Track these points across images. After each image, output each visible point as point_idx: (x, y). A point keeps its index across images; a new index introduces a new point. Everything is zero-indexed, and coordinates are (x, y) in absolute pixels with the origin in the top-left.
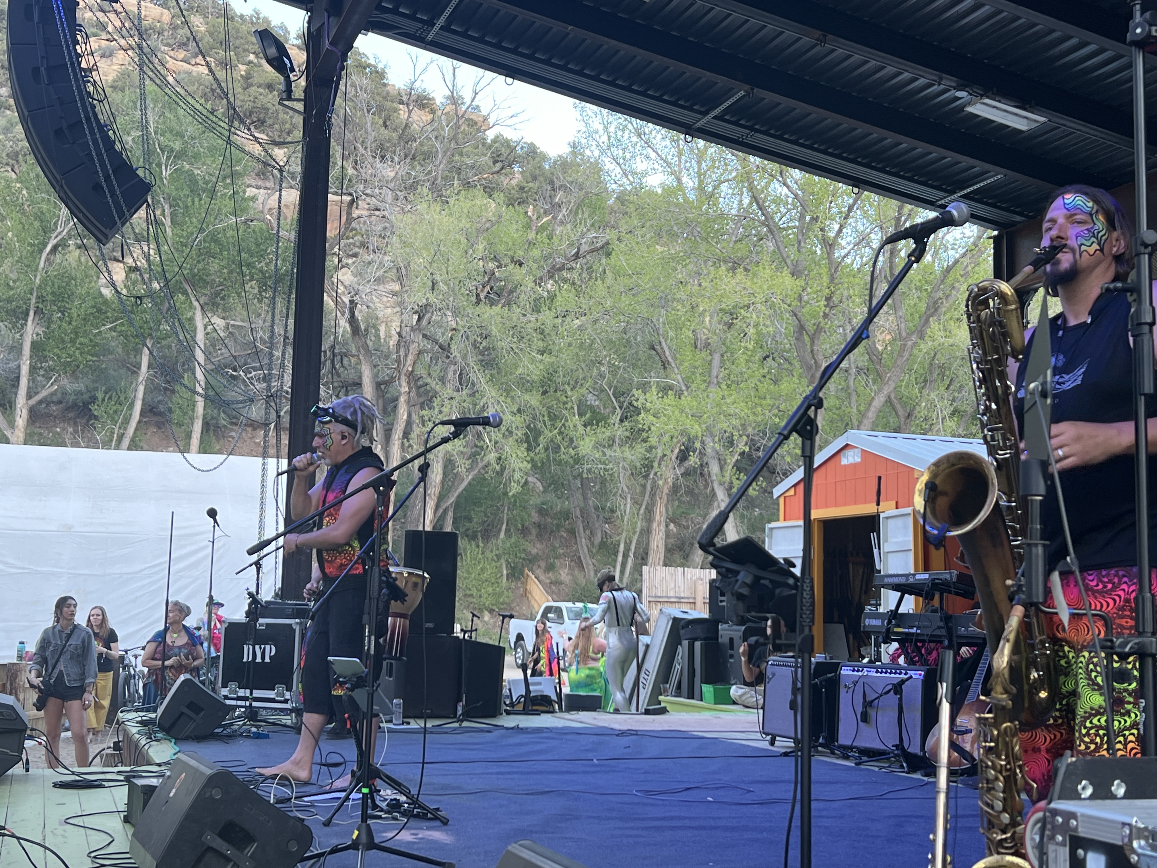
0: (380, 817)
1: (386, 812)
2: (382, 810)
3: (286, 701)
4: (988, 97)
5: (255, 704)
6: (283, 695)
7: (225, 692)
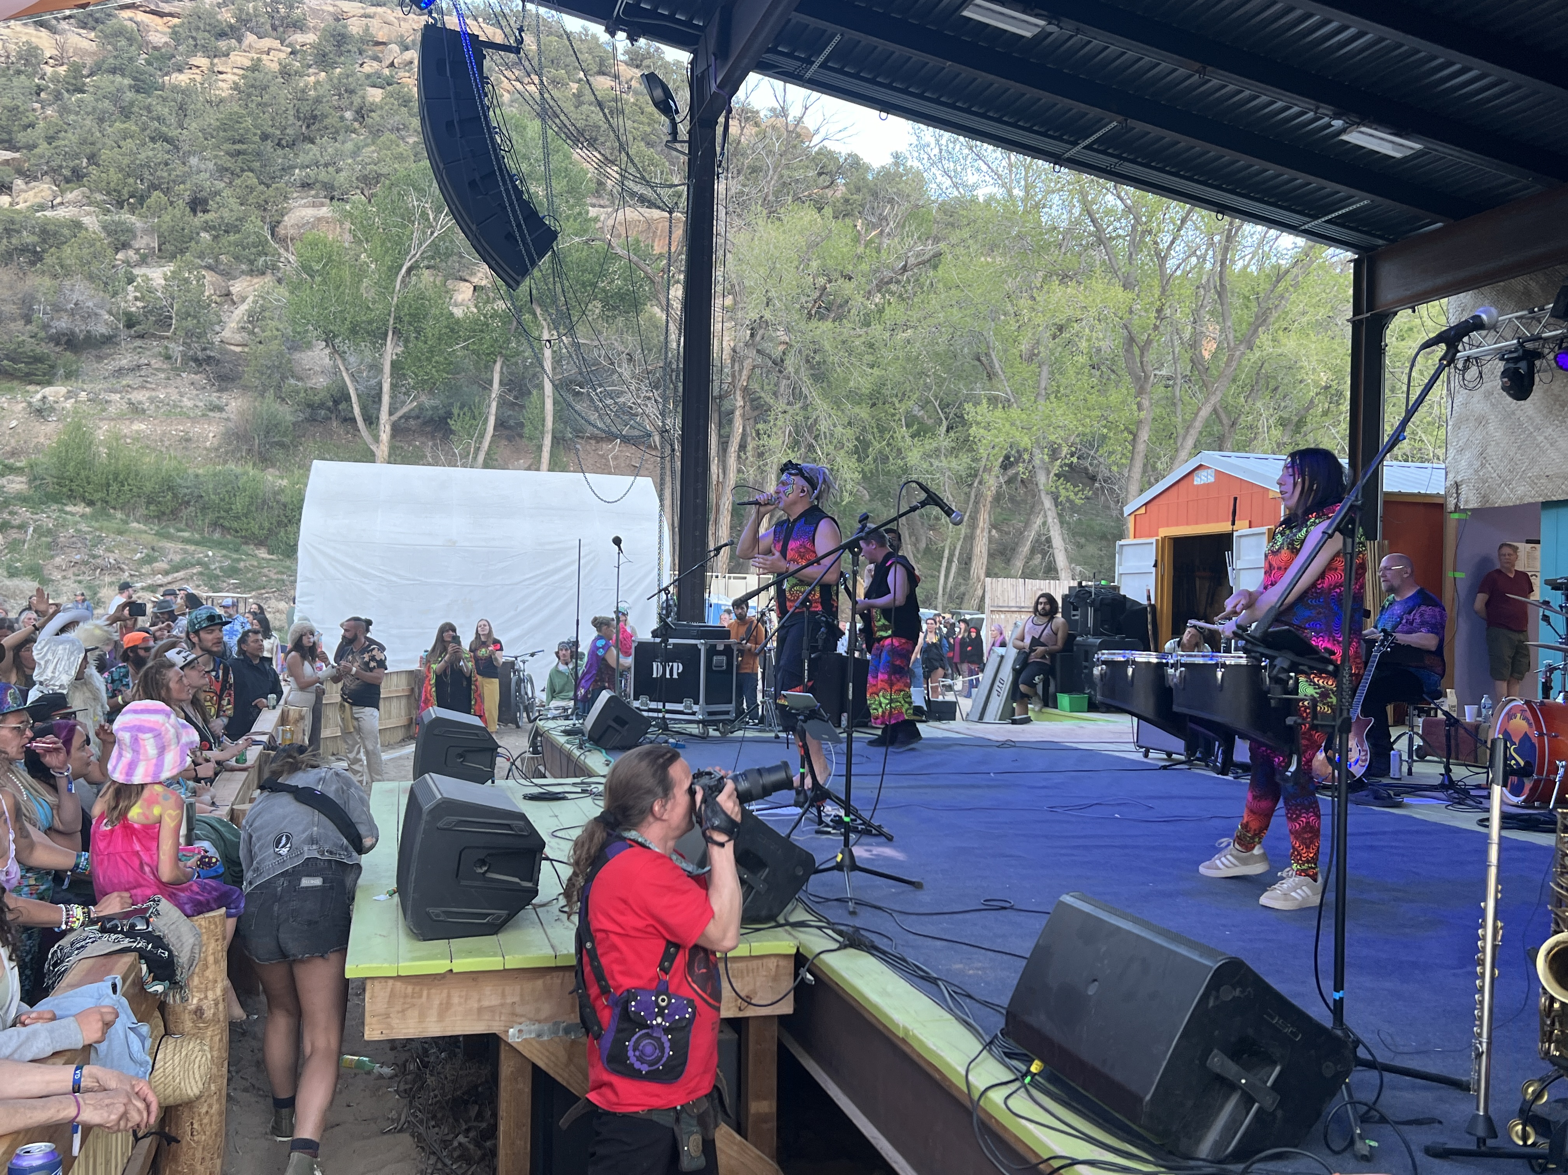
0: (829, 833)
1: (834, 828)
2: (828, 826)
3: (694, 714)
4: (1364, 125)
5: (667, 716)
6: (691, 708)
7: (636, 704)
